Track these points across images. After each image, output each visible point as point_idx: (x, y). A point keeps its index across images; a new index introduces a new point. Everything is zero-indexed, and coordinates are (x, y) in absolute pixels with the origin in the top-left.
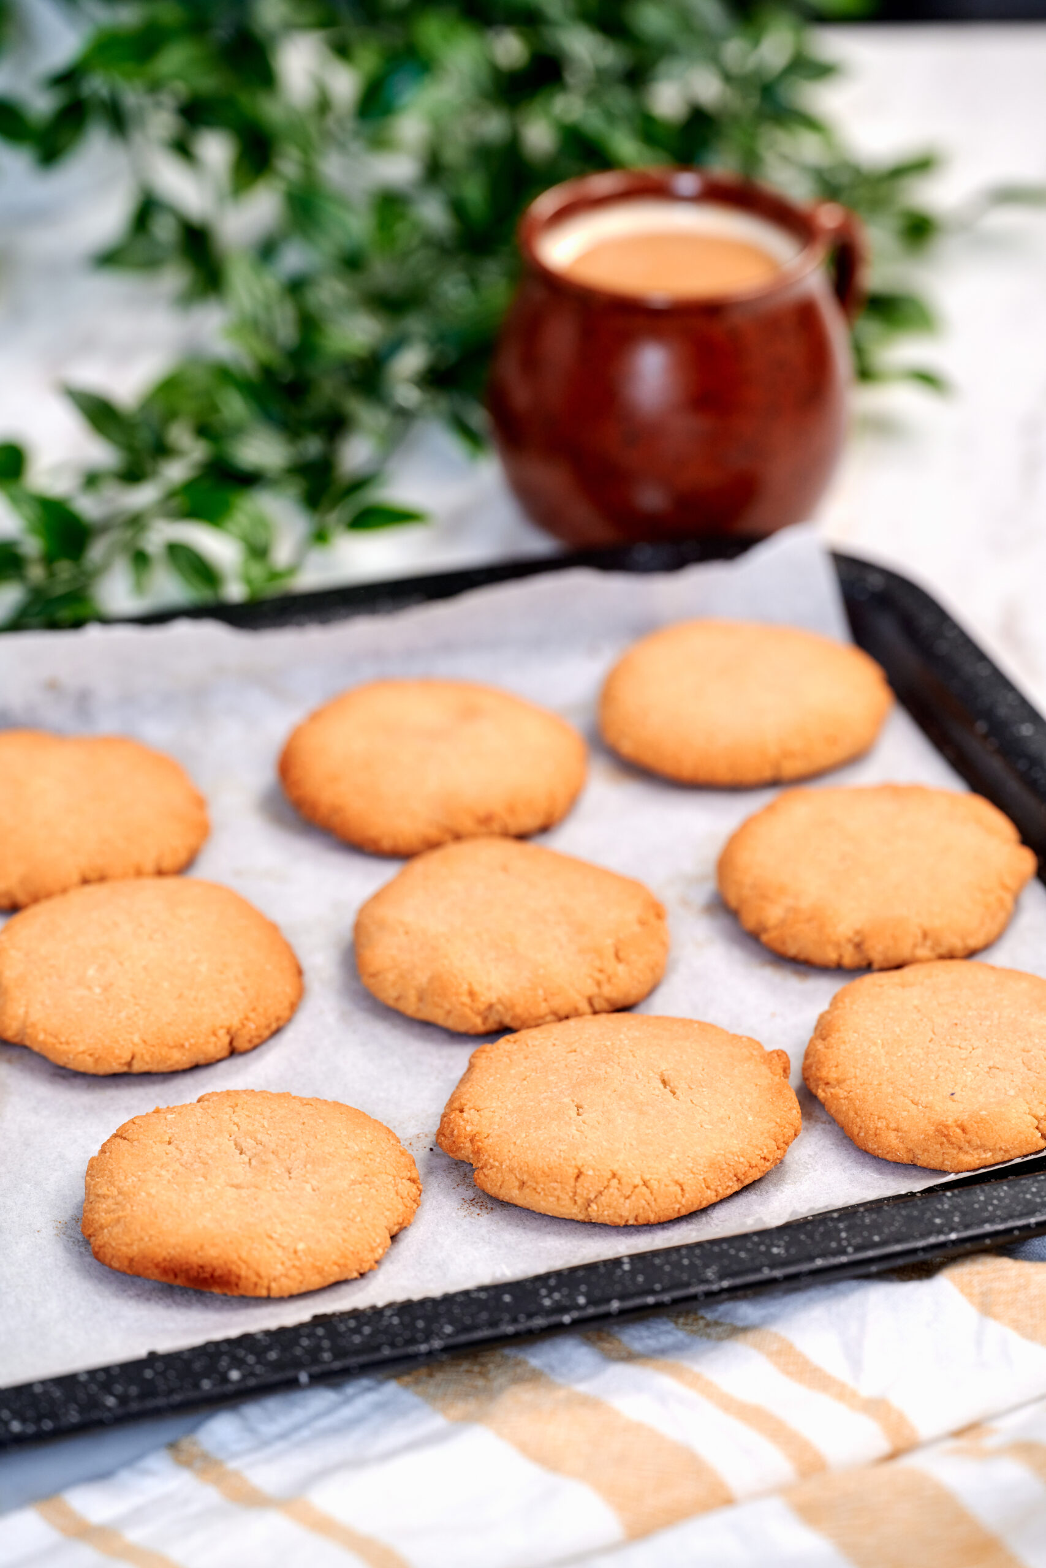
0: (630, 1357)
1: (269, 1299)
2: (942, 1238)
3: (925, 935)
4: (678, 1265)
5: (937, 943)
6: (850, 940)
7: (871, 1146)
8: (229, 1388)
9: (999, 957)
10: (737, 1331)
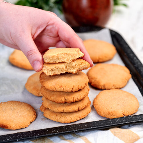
0: (65, 139)
1: (12, 130)
2: (109, 125)
3: (114, 85)
4: (72, 127)
5: (115, 87)
6: (103, 85)
7: (100, 114)
8: (7, 141)
9: (124, 89)
10: (80, 136)
